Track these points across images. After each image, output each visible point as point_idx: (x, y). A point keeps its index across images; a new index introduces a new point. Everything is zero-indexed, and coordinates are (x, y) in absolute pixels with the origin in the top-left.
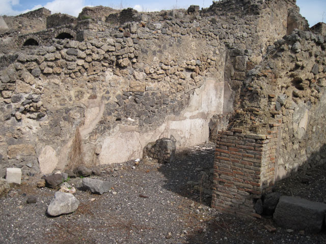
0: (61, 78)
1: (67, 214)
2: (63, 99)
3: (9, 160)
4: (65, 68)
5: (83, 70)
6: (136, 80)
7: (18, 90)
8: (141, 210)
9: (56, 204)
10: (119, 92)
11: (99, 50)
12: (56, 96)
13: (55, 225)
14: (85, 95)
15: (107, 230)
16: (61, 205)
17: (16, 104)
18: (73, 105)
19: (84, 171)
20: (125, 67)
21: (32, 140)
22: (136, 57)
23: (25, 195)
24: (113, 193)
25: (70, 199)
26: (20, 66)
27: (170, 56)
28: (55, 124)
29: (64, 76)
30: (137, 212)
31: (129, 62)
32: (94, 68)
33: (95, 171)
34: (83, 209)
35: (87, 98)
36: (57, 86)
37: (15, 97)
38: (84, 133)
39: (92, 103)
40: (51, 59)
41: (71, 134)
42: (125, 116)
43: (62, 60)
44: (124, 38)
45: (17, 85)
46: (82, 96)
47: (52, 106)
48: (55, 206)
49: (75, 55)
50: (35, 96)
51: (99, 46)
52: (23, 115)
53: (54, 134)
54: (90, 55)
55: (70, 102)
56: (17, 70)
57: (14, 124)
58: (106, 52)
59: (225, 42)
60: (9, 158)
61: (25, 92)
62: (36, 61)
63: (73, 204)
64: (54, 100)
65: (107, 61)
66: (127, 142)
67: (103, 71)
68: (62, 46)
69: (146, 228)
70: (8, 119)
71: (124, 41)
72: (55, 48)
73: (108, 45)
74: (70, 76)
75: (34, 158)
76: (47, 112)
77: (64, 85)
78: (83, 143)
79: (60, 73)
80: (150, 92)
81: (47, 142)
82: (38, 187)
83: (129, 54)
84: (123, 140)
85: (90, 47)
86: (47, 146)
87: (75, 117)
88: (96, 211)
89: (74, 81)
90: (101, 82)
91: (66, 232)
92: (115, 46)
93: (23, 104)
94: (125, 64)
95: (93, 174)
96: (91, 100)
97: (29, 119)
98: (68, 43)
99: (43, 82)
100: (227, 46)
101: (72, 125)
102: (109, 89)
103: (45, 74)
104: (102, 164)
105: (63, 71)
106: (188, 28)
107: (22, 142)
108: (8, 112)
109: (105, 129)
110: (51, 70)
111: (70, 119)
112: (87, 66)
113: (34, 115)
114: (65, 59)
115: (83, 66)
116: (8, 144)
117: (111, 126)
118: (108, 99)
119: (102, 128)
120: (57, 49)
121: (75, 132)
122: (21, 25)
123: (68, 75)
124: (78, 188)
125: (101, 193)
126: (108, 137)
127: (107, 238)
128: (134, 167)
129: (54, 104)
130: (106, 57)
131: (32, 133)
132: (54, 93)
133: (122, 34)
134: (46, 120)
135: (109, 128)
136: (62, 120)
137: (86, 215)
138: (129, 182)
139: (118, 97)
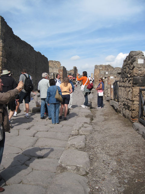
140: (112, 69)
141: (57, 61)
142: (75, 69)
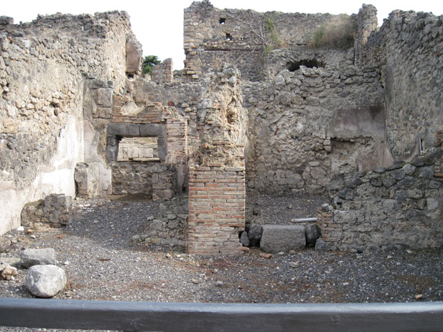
6: (9, 116)
22: (8, 85)
24: (65, 263)
27: (38, 86)
31: (2, 90)
59: (81, 71)
66: (6, 204)
80: (22, 134)
100: (85, 75)
106: (51, 49)
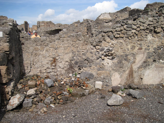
0: (123, 39)
1: (117, 106)
2: (124, 50)
3: (98, 78)
4: (126, 35)
5: (135, 35)
7: (103, 45)
8: (156, 110)
9: (112, 100)
10: (155, 46)
11: (144, 24)
12: (121, 48)
13: (109, 109)
14: (136, 48)
15: (134, 117)
16: (114, 100)
17: (102, 52)
18: (129, 53)
19: (132, 86)
20: (159, 33)
21: (108, 69)
23: (101, 94)
24: (144, 99)
25: (119, 98)
26: (104, 34)
28: (120, 62)
29: (125, 38)
30: (153, 110)
31: (161, 29)
32: (141, 34)
33: (138, 87)
34: (125, 104)
35: (137, 49)
36: (122, 43)
37: (101, 49)
38: (135, 67)
39: (139, 52)
40: (119, 30)
41: (128, 67)
42: (159, 59)
43: (124, 31)
44: (159, 17)
45: (102, 43)
46: (134, 49)
47: (119, 53)
48: (111, 101)
49: (131, 28)
50: (111, 49)
51: (144, 22)
52: (105, 57)
53: (119, 67)
54: (139, 27)
55: (128, 51)
56: (103, 36)
57: (100, 61)
58: (148, 25)
60: (98, 77)
61: (106, 47)
62: (111, 31)
63: (120, 101)
64: (120, 50)
65: (148, 30)
66: (159, 73)
67: (146, 35)
68: (124, 24)
69: (155, 120)
70: (98, 59)
71: (158, 19)
72: (121, 25)
73: (149, 21)
74: (128, 38)
75: (109, 78)
76: (116, 56)
77: (125, 43)
78: (134, 72)
79: (123, 37)
81: (116, 71)
82: (108, 91)
83: (161, 25)
84: (157, 72)
85: (139, 23)
86: (115, 72)
87: (130, 59)
88: (132, 107)
89: (130, 41)
90: (145, 41)
91: (113, 114)
92: (153, 22)
93: (105, 52)
94: (159, 31)
95: (138, 88)
96: (139, 50)
97: (108, 59)
98: (127, 22)
99: (115, 42)
101: (129, 63)
102: (149, 44)
103: (115, 38)
104: (144, 84)
105: (124, 36)
107: (104, 70)
108: (98, 55)
109: (146, 66)
110: (118, 36)
111: (128, 60)
112: (137, 33)
113: (110, 57)
114: (126, 30)
115: (135, 33)
116: (97, 70)
117: (150, 64)
118: (149, 50)
119: (145, 65)
120: (122, 25)
121: (130, 66)
122: (117, 16)
123: (127, 38)
124: (127, 94)
125: (137, 98)
126: (148, 70)
127: (132, 121)
128: (161, 87)
129: (120, 52)
130: (148, 28)
131: (109, 66)
132: (120, 47)
133: (157, 15)
134: (116, 60)
135: (149, 65)
136: (124, 60)
137: (126, 108)
138: (155, 95)
139: (155, 49)
140: (53, 25)
141: (4, 17)
142: (26, 23)
